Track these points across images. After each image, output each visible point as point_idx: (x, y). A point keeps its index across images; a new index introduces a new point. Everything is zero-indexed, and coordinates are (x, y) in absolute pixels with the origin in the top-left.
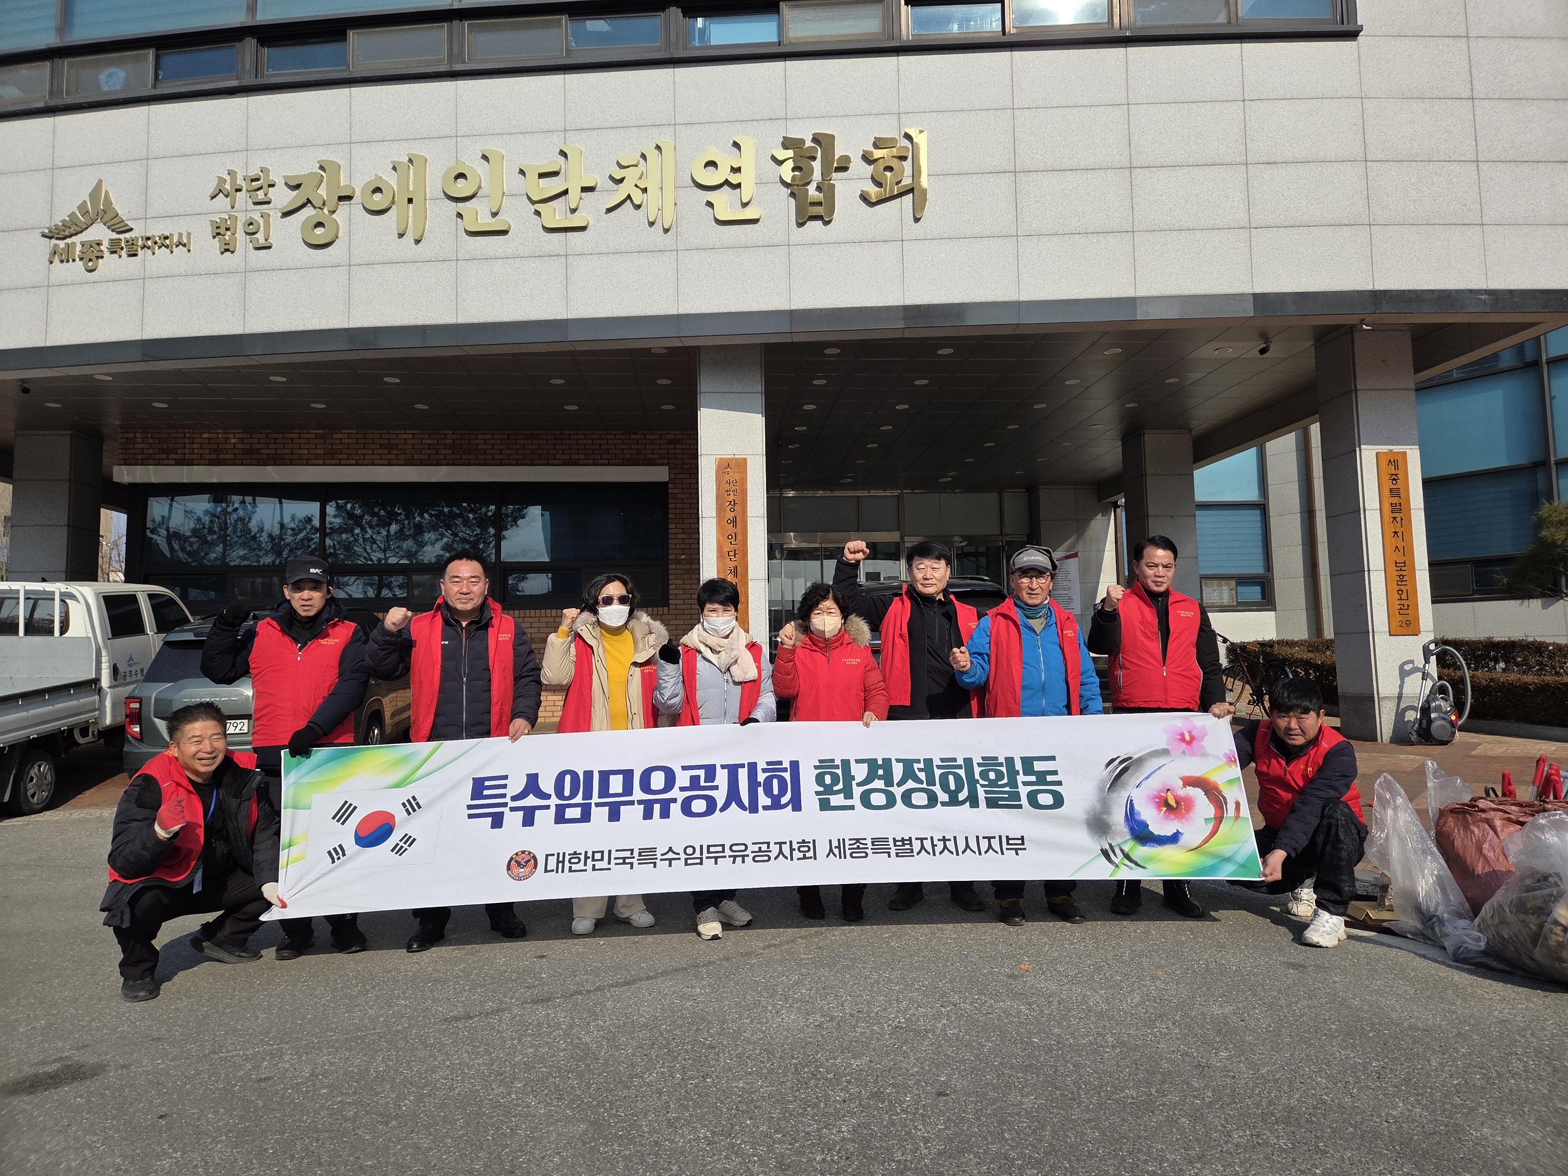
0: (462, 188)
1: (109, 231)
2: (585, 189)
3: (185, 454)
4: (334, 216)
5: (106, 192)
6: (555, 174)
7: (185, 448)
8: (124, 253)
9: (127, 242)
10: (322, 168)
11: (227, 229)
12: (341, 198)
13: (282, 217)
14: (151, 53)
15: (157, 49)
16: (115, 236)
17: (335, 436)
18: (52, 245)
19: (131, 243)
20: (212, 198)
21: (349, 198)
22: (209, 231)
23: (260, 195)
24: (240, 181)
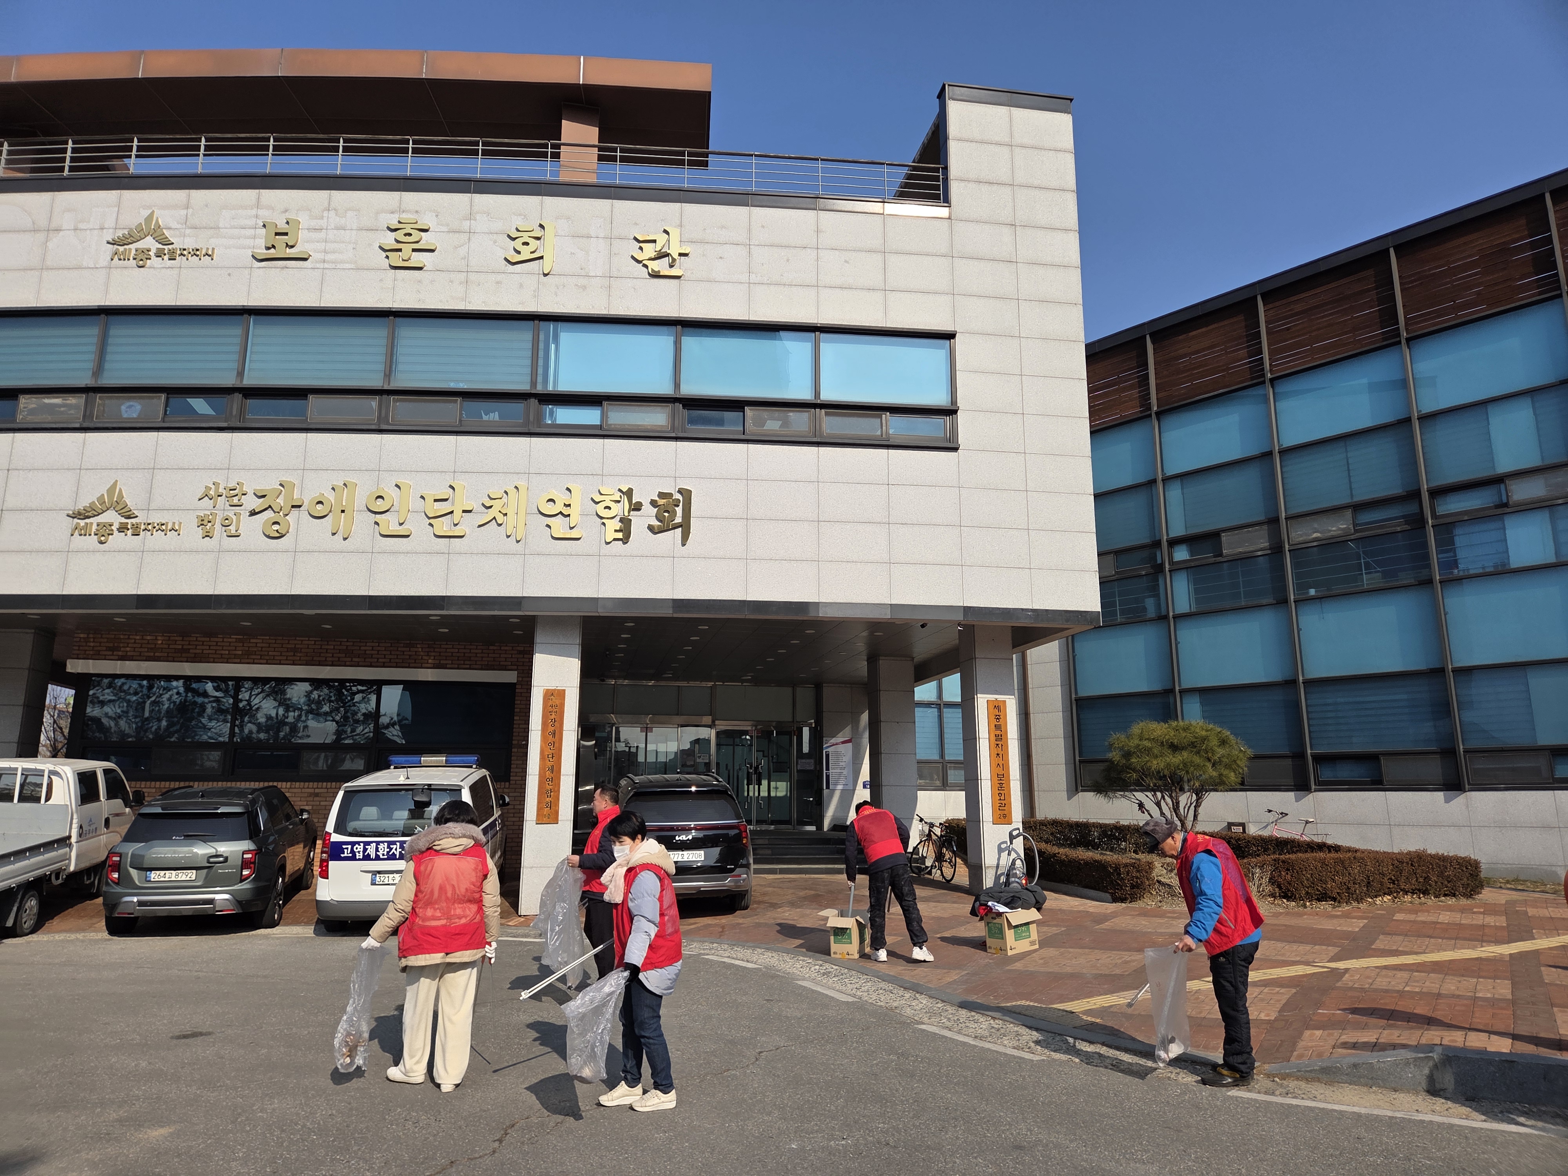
0: (380, 505)
1: (119, 516)
2: (464, 511)
3: (127, 652)
4: (287, 517)
5: (120, 490)
6: (446, 500)
7: (128, 647)
8: (129, 532)
9: (133, 525)
10: (281, 485)
11: (209, 522)
12: (293, 507)
13: (249, 516)
14: (163, 396)
15: (168, 394)
16: (124, 520)
17: (252, 641)
18: (75, 523)
19: (136, 527)
20: (200, 499)
21: (300, 506)
22: (195, 522)
23: (235, 500)
24: (221, 490)
